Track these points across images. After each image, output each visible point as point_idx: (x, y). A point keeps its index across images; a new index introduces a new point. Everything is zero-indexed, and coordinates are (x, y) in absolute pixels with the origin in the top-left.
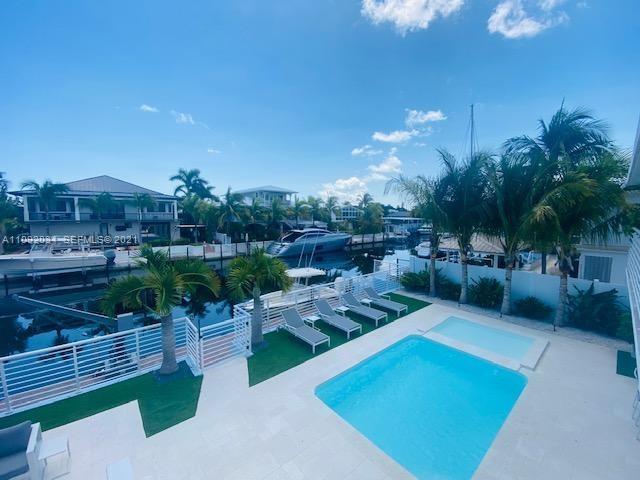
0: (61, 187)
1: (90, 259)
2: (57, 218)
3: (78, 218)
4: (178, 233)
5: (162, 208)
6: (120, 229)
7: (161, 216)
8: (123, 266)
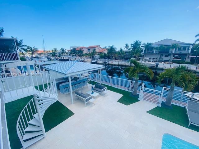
0: (150, 44)
1: (151, 64)
2: (150, 53)
3: (154, 53)
4: (190, 59)
5: (184, 49)
6: (166, 56)
7: (183, 52)
8: (161, 68)
